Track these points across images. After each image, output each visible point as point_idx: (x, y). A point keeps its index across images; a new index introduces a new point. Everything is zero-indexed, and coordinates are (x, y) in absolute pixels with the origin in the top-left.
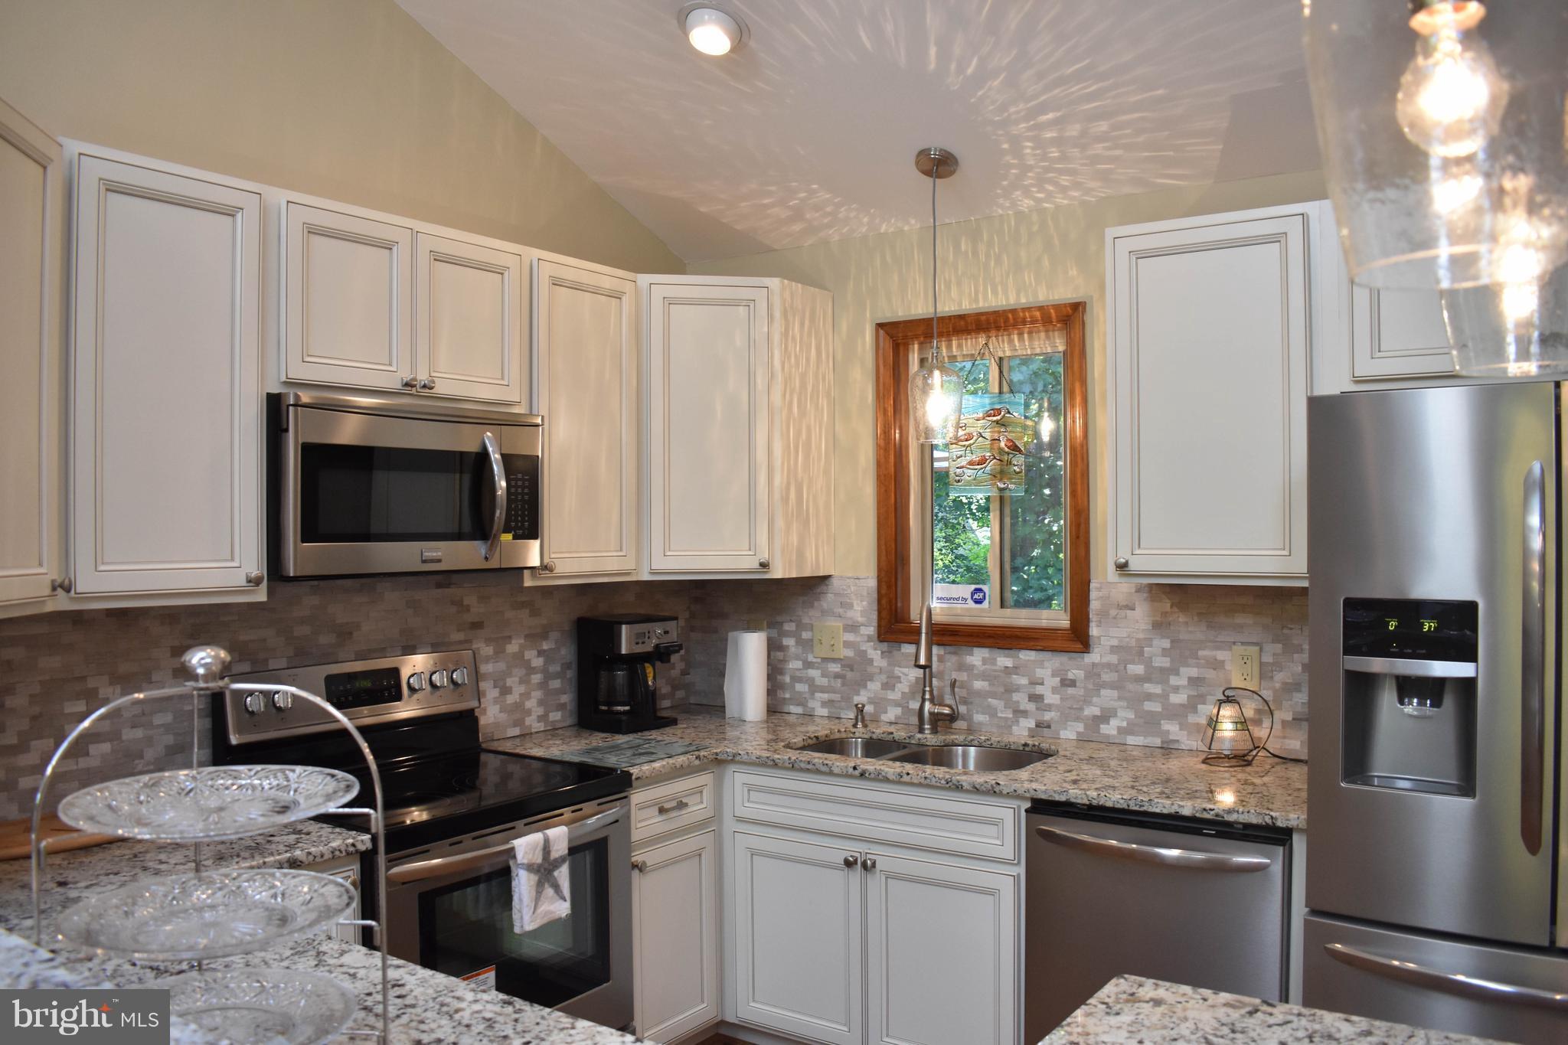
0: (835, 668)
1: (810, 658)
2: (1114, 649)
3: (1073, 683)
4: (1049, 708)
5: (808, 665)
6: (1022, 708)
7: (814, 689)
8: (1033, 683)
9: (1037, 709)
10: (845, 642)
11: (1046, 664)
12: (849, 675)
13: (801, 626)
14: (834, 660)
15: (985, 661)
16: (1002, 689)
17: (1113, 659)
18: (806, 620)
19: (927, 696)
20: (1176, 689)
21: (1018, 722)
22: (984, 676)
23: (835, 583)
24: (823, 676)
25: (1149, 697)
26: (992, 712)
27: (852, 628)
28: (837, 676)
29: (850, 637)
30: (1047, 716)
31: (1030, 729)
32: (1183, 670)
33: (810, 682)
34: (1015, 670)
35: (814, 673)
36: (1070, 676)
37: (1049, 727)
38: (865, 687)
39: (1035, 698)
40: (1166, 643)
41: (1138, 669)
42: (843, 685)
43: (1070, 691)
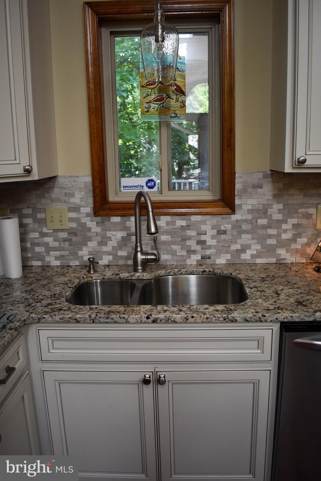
0: (64, 235)
1: (45, 230)
2: (249, 211)
3: (224, 232)
4: (210, 247)
5: (43, 235)
6: (192, 249)
7: (49, 249)
8: (199, 234)
9: (202, 249)
10: (69, 218)
11: (208, 222)
12: (74, 239)
13: (36, 210)
14: (62, 230)
15: (168, 223)
16: (180, 239)
17: (250, 217)
18: (39, 206)
19: (139, 249)
20: (285, 231)
21: (190, 257)
22: (167, 233)
23: (60, 181)
24: (55, 241)
25: (270, 236)
26: (174, 253)
27: (76, 209)
28: (65, 240)
29: (73, 215)
30: (208, 252)
31: (197, 261)
32: (289, 220)
33: (46, 245)
34: (188, 227)
35: (46, 239)
36: (223, 228)
37: (209, 258)
38: (86, 245)
39: (201, 243)
40: (281, 206)
41: (262, 222)
42: (70, 245)
43: (223, 237)
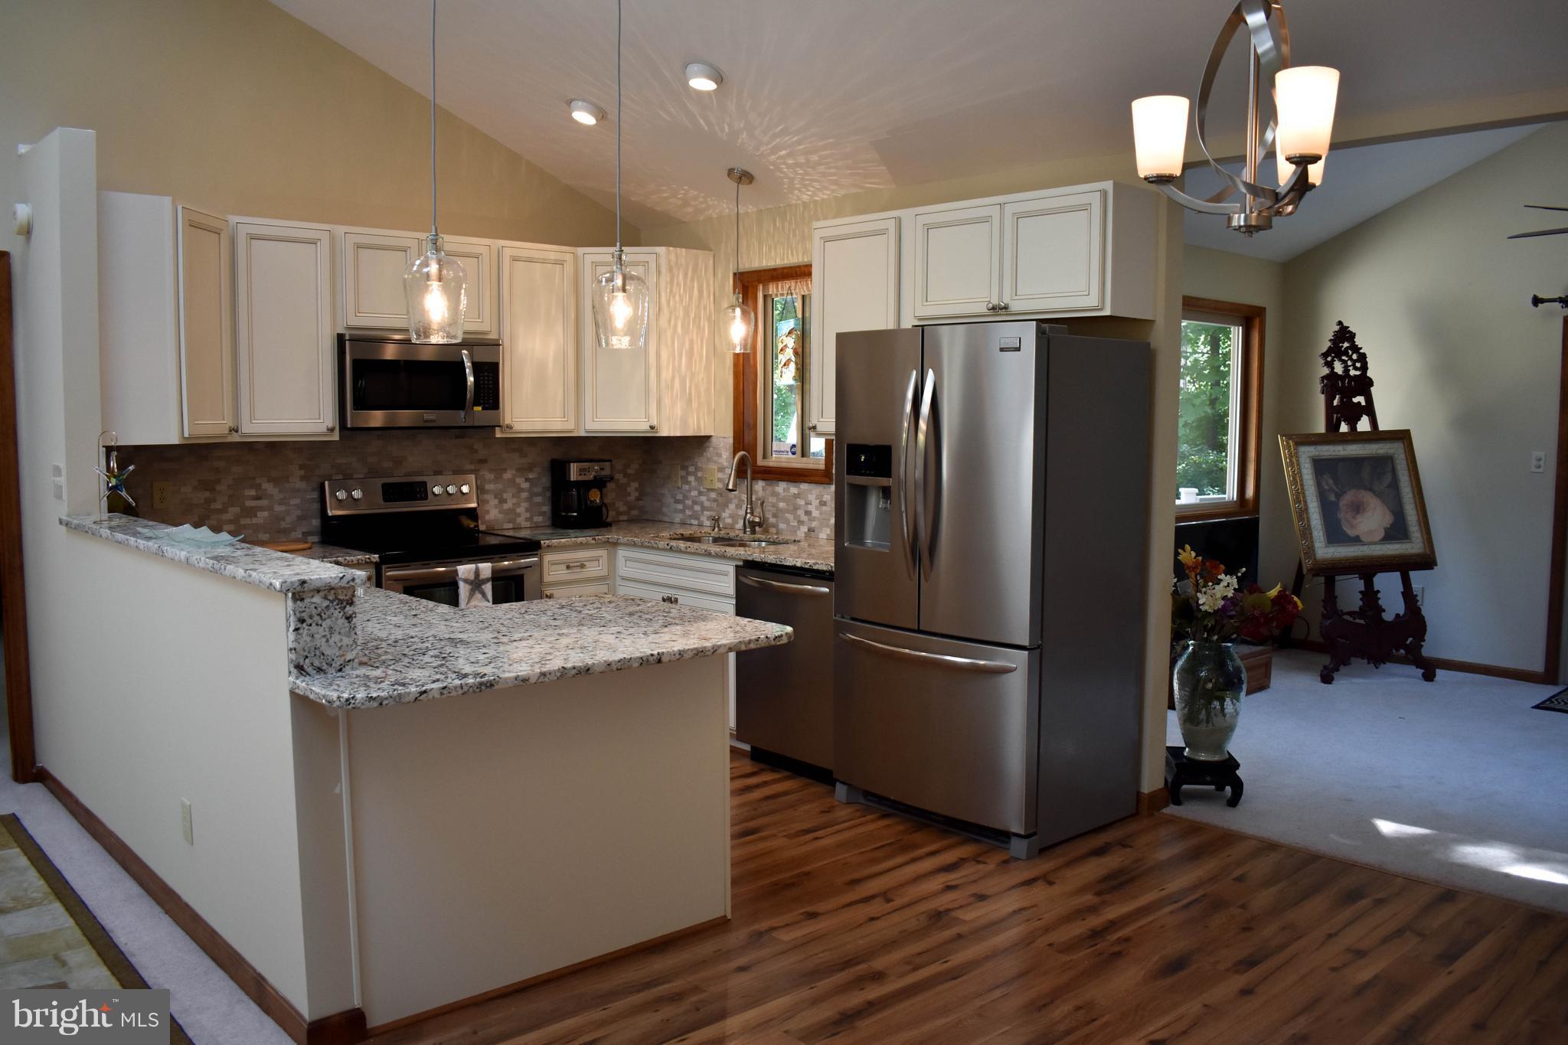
0: (713, 495)
1: (702, 490)
3: (825, 504)
4: (814, 519)
5: (700, 493)
6: (802, 520)
7: (704, 508)
8: (807, 504)
9: (809, 520)
10: (718, 478)
11: (814, 492)
12: (720, 499)
13: (697, 469)
14: (713, 490)
15: (784, 490)
16: (792, 508)
18: (700, 465)
19: (749, 511)
21: (799, 528)
22: (784, 500)
23: (713, 440)
24: (708, 500)
26: (787, 522)
27: (721, 469)
28: (715, 500)
29: (720, 475)
30: (814, 524)
31: (805, 533)
33: (702, 504)
34: (796, 496)
35: (703, 498)
36: (824, 499)
37: (814, 531)
38: (728, 507)
39: (808, 513)
42: (717, 506)
43: (824, 508)
